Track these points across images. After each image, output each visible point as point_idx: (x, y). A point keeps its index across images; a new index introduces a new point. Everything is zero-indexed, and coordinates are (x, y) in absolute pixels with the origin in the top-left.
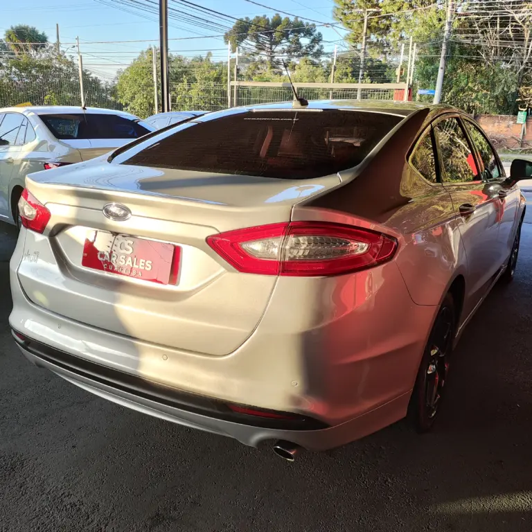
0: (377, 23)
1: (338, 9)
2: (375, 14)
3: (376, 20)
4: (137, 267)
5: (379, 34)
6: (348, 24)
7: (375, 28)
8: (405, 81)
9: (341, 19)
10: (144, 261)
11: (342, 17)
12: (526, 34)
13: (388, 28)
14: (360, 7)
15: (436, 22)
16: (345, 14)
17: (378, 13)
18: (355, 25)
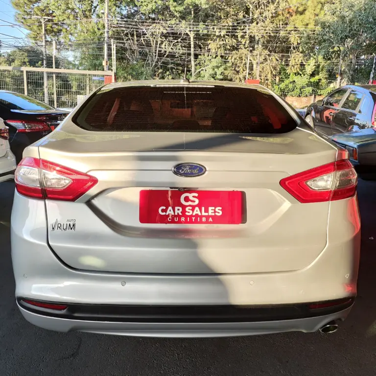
0: (51, 27)
1: (19, 14)
2: (49, 21)
3: (50, 25)
4: (207, 214)
5: (52, 35)
6: (29, 26)
7: (50, 30)
8: (112, 70)
9: (22, 22)
10: (213, 208)
11: (23, 21)
12: (152, 43)
13: (60, 31)
14: (37, 15)
15: (96, 30)
16: (25, 19)
17: (52, 21)
18: (35, 28)
